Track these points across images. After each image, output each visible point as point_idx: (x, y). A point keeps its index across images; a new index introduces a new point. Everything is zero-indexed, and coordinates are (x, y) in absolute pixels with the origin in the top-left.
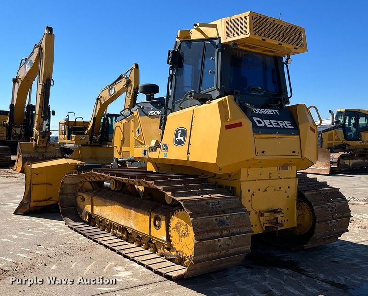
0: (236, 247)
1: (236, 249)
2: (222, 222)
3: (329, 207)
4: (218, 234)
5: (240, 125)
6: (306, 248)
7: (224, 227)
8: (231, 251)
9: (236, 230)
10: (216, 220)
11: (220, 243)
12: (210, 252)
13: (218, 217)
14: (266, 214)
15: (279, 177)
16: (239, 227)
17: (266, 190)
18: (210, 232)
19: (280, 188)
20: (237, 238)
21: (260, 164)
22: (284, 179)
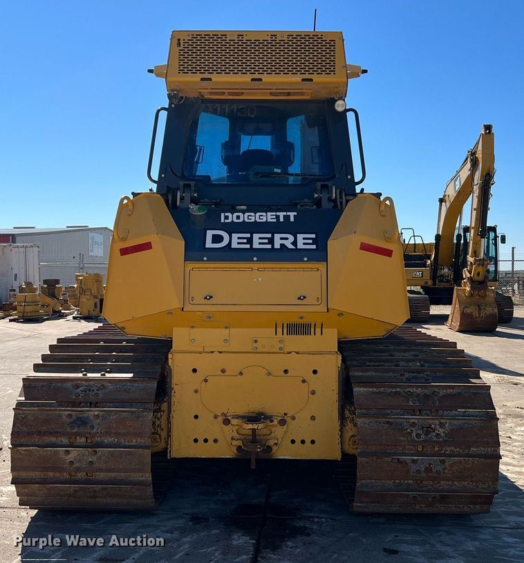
0: (109, 471)
1: (113, 474)
2: (82, 422)
3: (413, 425)
4: (65, 441)
5: (147, 246)
6: (355, 509)
7: (82, 430)
8: (102, 476)
9: (107, 440)
10: (70, 416)
11: (70, 457)
12: (45, 469)
13: (76, 411)
14: (234, 421)
15: (281, 349)
16: (117, 435)
17: (241, 373)
18: (44, 435)
19: (286, 371)
20: (112, 454)
21: (209, 320)
22: (297, 353)
